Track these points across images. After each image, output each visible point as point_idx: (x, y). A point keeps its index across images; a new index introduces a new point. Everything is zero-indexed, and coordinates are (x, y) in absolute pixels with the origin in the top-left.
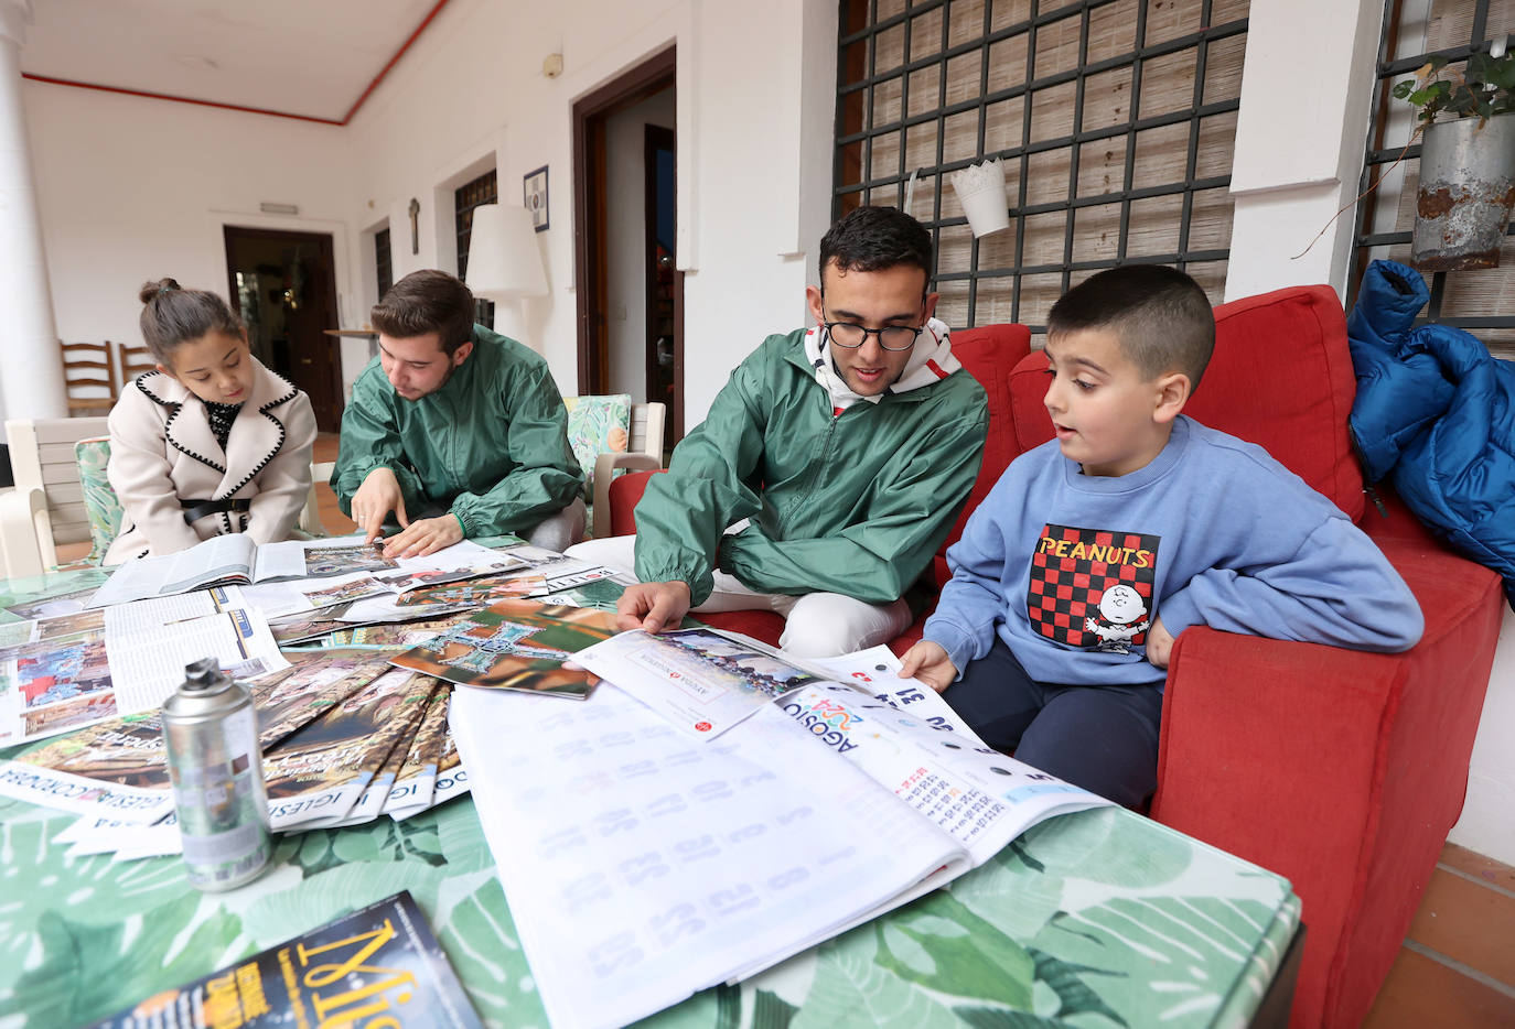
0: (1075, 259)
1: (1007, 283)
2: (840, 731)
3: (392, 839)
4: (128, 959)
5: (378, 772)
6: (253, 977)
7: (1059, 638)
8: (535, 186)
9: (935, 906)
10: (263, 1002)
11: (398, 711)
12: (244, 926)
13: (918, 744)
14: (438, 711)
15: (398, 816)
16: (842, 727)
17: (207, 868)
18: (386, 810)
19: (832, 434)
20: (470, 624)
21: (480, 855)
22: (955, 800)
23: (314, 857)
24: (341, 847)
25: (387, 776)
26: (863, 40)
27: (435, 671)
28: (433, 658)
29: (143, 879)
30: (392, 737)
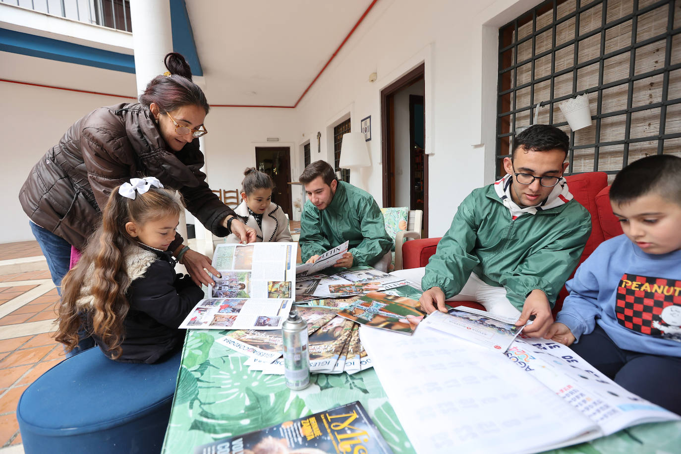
0: (631, 137)
1: (592, 151)
2: (524, 362)
3: (347, 381)
4: (273, 408)
5: (340, 355)
6: (314, 422)
7: (636, 329)
8: (366, 124)
9: (584, 449)
10: (319, 431)
11: (342, 333)
12: (306, 403)
13: (566, 374)
14: (356, 334)
15: (350, 373)
16: (525, 360)
17: (292, 381)
18: (345, 370)
19: (512, 228)
20: (361, 301)
21: (381, 393)
22: (589, 403)
23: (323, 383)
24: (332, 381)
25: (343, 357)
26: (511, 49)
27: (353, 319)
28: (351, 314)
29: (270, 382)
30: (342, 343)
